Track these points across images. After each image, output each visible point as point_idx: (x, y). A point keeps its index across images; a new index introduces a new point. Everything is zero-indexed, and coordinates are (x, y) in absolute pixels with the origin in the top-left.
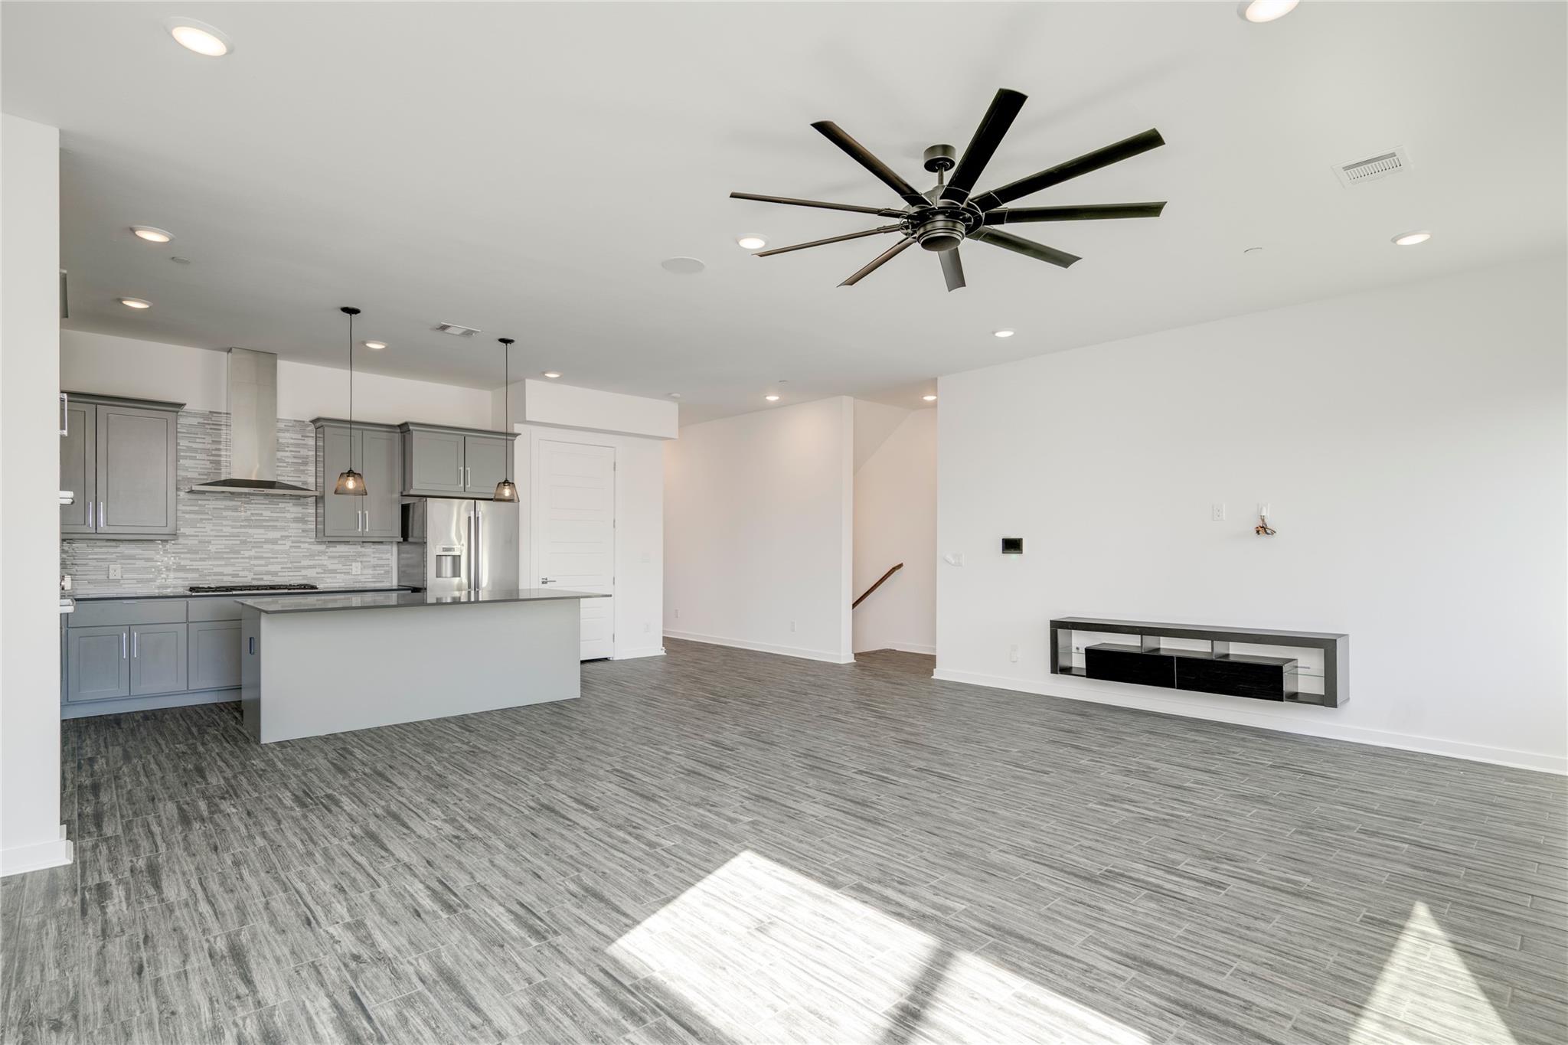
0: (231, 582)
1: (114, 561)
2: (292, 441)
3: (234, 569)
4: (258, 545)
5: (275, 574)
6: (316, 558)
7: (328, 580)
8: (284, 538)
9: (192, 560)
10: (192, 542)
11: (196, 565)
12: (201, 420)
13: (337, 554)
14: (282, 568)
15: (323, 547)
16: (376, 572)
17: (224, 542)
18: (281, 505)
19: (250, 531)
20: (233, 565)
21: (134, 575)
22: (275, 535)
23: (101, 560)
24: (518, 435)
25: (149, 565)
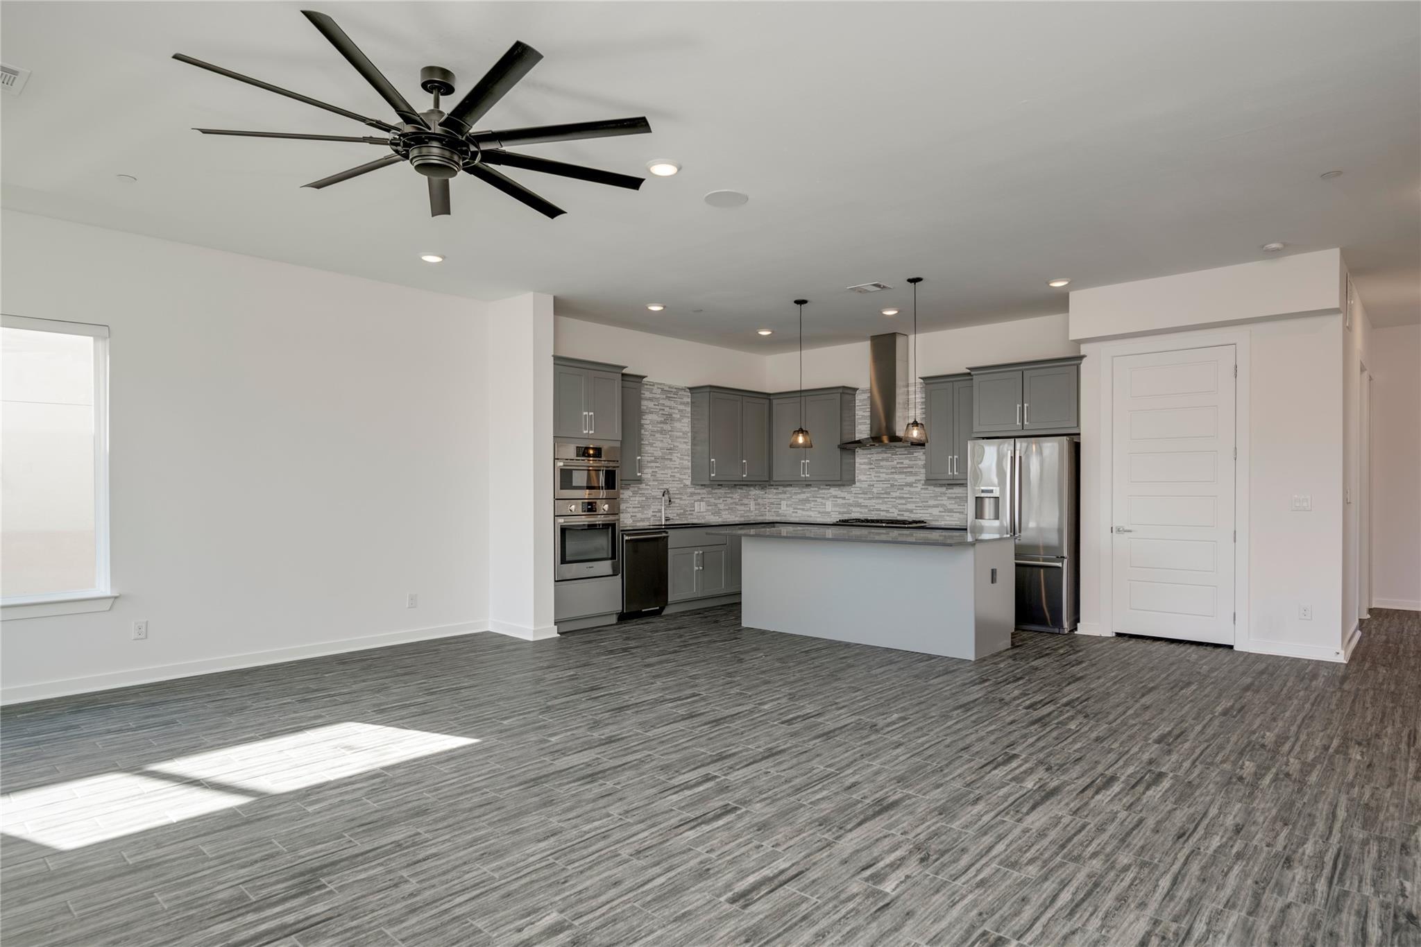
1: (828, 499)
4: (901, 487)
5: (911, 511)
7: (948, 518)
8: (917, 481)
9: (865, 499)
10: (865, 485)
11: (867, 502)
13: (954, 496)
17: (882, 485)
19: (896, 476)
20: (886, 503)
21: (837, 509)
22: (911, 479)
23: (823, 498)
24: (1084, 356)
25: (844, 502)
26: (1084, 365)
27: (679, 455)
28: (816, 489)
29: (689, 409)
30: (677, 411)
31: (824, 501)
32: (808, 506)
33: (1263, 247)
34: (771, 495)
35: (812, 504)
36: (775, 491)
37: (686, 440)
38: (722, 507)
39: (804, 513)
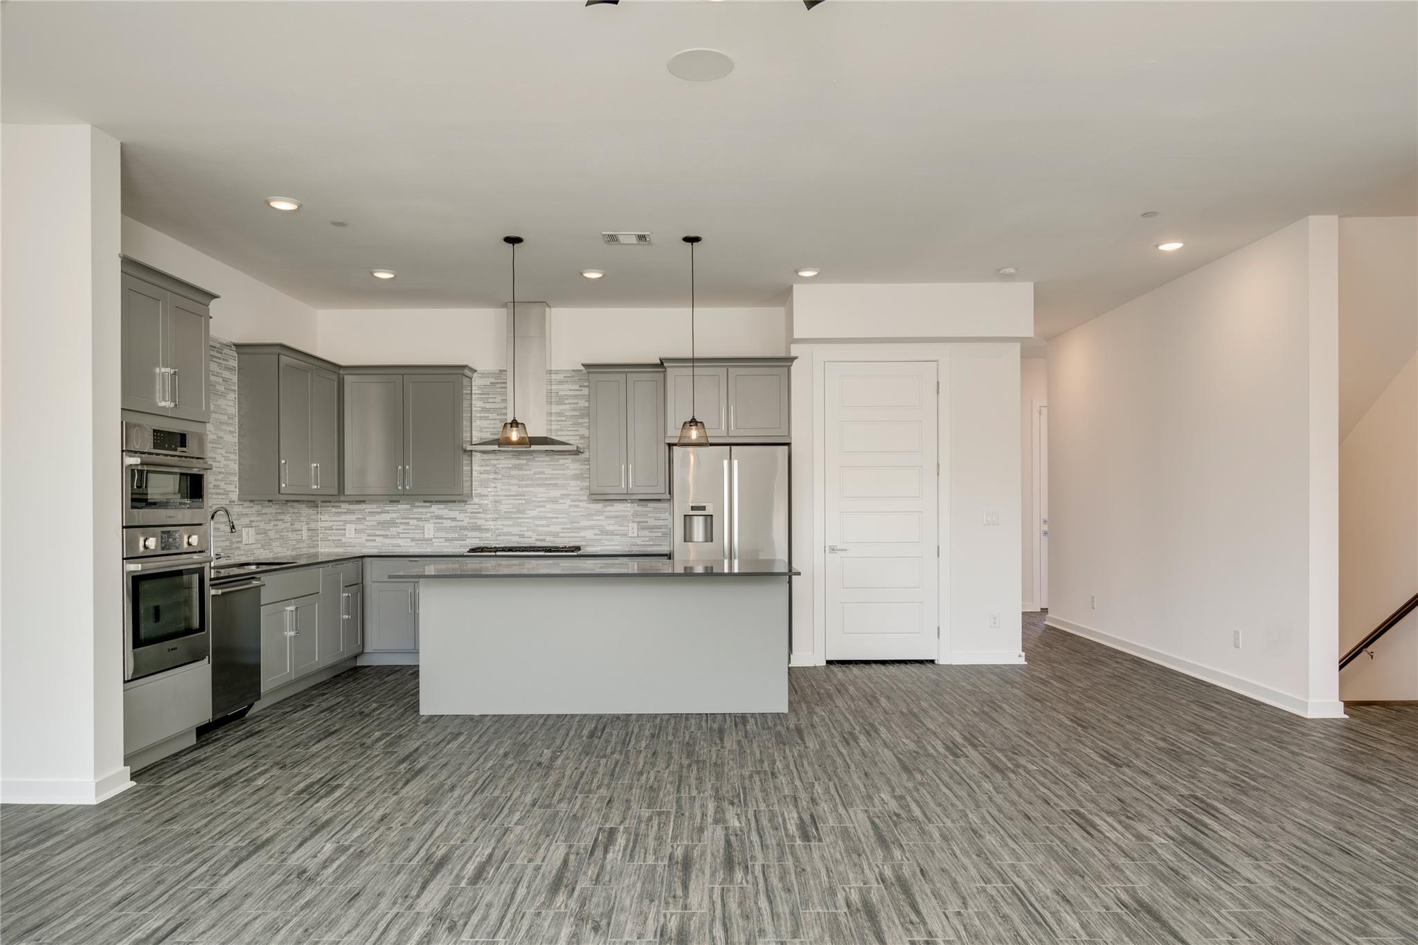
0: (518, 543)
1: (427, 520)
2: (572, 393)
3: (521, 529)
4: (541, 504)
5: (556, 535)
6: (595, 518)
7: (606, 543)
8: (564, 496)
9: (487, 520)
11: (490, 525)
12: (493, 380)
13: (614, 514)
14: (562, 529)
15: (599, 506)
16: (654, 534)
17: (513, 502)
18: (562, 462)
19: (534, 490)
20: (519, 525)
21: (443, 534)
22: (555, 493)
23: (419, 519)
24: (796, 358)
25: (454, 524)
26: (795, 367)
27: (223, 452)
28: (408, 506)
29: (235, 379)
30: (220, 380)
31: (421, 524)
32: (393, 531)
33: (999, 270)
34: (327, 519)
35: (401, 529)
36: (334, 510)
37: (232, 429)
38: (272, 534)
39: (388, 541)
